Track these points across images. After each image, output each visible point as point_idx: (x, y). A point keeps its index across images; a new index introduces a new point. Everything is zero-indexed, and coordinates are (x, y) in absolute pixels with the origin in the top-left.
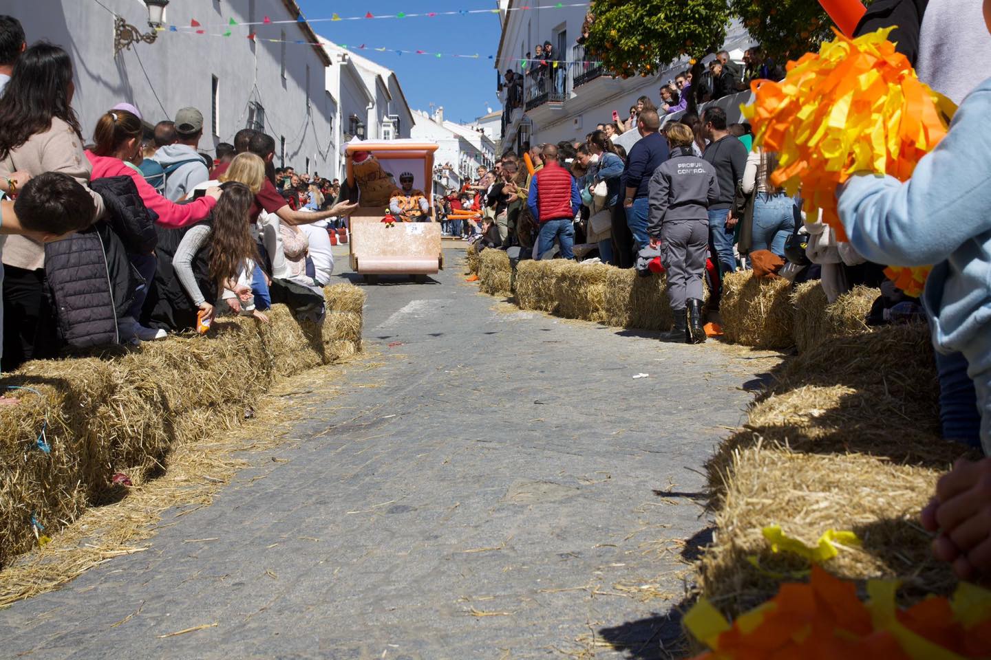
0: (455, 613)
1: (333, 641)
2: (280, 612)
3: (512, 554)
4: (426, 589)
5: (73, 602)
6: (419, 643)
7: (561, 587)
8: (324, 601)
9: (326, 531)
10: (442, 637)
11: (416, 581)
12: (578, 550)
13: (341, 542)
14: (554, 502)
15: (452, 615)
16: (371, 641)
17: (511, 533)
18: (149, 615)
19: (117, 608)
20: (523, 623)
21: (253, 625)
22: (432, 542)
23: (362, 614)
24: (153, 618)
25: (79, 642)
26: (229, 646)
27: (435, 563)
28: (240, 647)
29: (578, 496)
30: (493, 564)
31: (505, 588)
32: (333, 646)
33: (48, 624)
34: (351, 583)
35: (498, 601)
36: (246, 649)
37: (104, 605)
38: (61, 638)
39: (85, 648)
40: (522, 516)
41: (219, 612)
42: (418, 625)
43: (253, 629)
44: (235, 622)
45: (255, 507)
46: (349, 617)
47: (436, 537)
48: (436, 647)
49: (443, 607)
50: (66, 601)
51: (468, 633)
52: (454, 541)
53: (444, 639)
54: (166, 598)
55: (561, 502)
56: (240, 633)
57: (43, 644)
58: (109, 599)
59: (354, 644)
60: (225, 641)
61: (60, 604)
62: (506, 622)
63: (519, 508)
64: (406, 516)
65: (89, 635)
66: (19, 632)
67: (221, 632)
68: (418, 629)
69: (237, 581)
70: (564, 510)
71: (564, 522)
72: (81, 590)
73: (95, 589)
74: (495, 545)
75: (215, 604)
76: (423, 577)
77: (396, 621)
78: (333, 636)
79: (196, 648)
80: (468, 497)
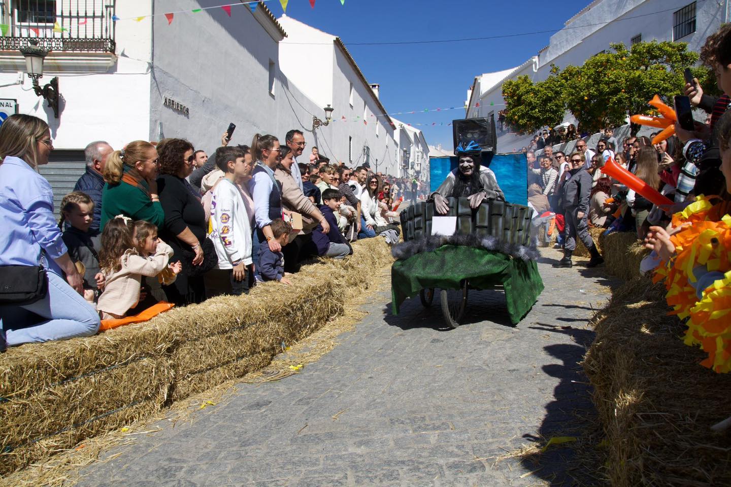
0: (465, 400)
1: (414, 412)
2: (390, 394)
3: (488, 369)
4: (452, 386)
5: (304, 381)
6: (451, 416)
7: (511, 388)
8: (408, 390)
9: (405, 351)
10: (461, 413)
11: (447, 382)
12: (516, 368)
13: (412, 358)
14: (503, 340)
15: (464, 401)
16: (430, 413)
17: (486, 356)
18: (335, 391)
19: (322, 386)
20: (496, 408)
21: (378, 400)
22: (452, 360)
23: (424, 398)
24: (337, 393)
25: (308, 403)
26: (369, 411)
27: (454, 372)
28: (374, 412)
29: (514, 337)
30: (480, 374)
31: (487, 388)
32: (414, 415)
33: (295, 392)
34: (419, 381)
35: (484, 395)
36: (377, 413)
37: (316, 383)
38: (301, 400)
39: (311, 407)
40: (489, 348)
41: (363, 392)
42: (449, 406)
43: (379, 403)
44: (371, 398)
45: (374, 336)
46: (420, 399)
47: (453, 357)
48: (459, 419)
49: (460, 396)
50: (300, 380)
51: (472, 412)
52: (461, 360)
53: (462, 414)
54: (342, 382)
55: (506, 341)
56: (373, 405)
57: (293, 402)
58: (318, 381)
59: (423, 415)
60: (368, 409)
61: (299, 382)
62: (488, 406)
63: (488, 344)
64: (439, 345)
65: (311, 400)
66: (284, 395)
67: (365, 403)
68: (449, 408)
69: (370, 376)
70: (508, 345)
71: (508, 352)
72: (306, 374)
73: (312, 375)
74: (480, 363)
75: (362, 388)
76: (450, 379)
77: (440, 403)
78: (413, 409)
79: (355, 411)
80: (465, 336)
